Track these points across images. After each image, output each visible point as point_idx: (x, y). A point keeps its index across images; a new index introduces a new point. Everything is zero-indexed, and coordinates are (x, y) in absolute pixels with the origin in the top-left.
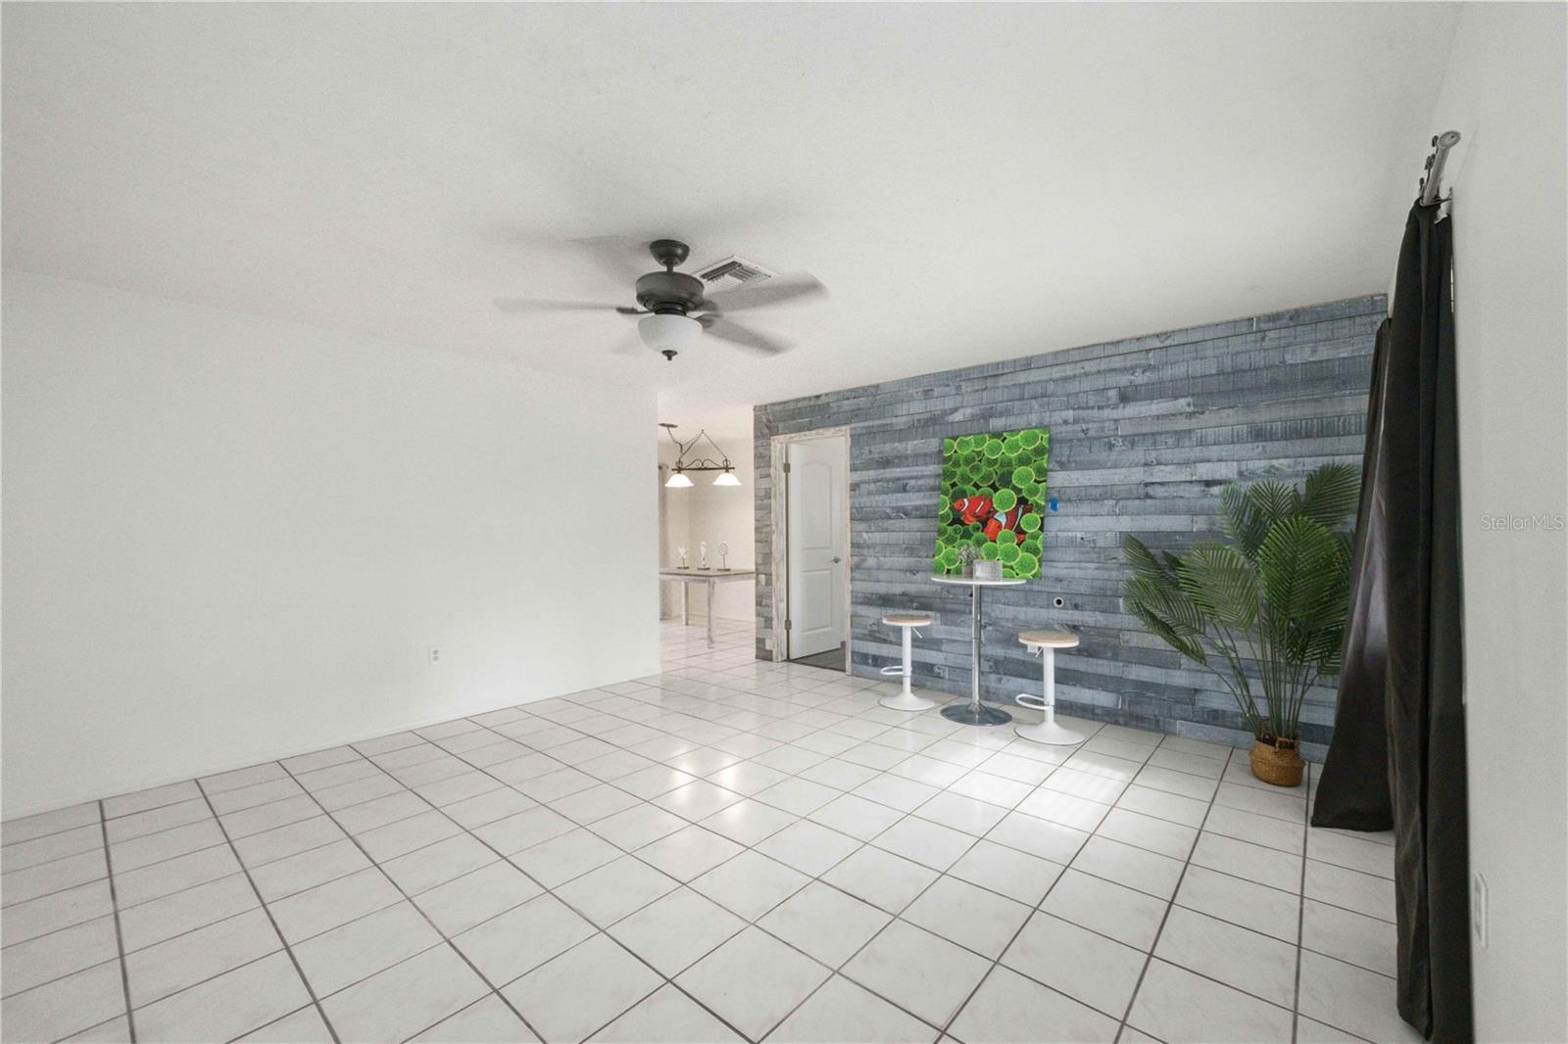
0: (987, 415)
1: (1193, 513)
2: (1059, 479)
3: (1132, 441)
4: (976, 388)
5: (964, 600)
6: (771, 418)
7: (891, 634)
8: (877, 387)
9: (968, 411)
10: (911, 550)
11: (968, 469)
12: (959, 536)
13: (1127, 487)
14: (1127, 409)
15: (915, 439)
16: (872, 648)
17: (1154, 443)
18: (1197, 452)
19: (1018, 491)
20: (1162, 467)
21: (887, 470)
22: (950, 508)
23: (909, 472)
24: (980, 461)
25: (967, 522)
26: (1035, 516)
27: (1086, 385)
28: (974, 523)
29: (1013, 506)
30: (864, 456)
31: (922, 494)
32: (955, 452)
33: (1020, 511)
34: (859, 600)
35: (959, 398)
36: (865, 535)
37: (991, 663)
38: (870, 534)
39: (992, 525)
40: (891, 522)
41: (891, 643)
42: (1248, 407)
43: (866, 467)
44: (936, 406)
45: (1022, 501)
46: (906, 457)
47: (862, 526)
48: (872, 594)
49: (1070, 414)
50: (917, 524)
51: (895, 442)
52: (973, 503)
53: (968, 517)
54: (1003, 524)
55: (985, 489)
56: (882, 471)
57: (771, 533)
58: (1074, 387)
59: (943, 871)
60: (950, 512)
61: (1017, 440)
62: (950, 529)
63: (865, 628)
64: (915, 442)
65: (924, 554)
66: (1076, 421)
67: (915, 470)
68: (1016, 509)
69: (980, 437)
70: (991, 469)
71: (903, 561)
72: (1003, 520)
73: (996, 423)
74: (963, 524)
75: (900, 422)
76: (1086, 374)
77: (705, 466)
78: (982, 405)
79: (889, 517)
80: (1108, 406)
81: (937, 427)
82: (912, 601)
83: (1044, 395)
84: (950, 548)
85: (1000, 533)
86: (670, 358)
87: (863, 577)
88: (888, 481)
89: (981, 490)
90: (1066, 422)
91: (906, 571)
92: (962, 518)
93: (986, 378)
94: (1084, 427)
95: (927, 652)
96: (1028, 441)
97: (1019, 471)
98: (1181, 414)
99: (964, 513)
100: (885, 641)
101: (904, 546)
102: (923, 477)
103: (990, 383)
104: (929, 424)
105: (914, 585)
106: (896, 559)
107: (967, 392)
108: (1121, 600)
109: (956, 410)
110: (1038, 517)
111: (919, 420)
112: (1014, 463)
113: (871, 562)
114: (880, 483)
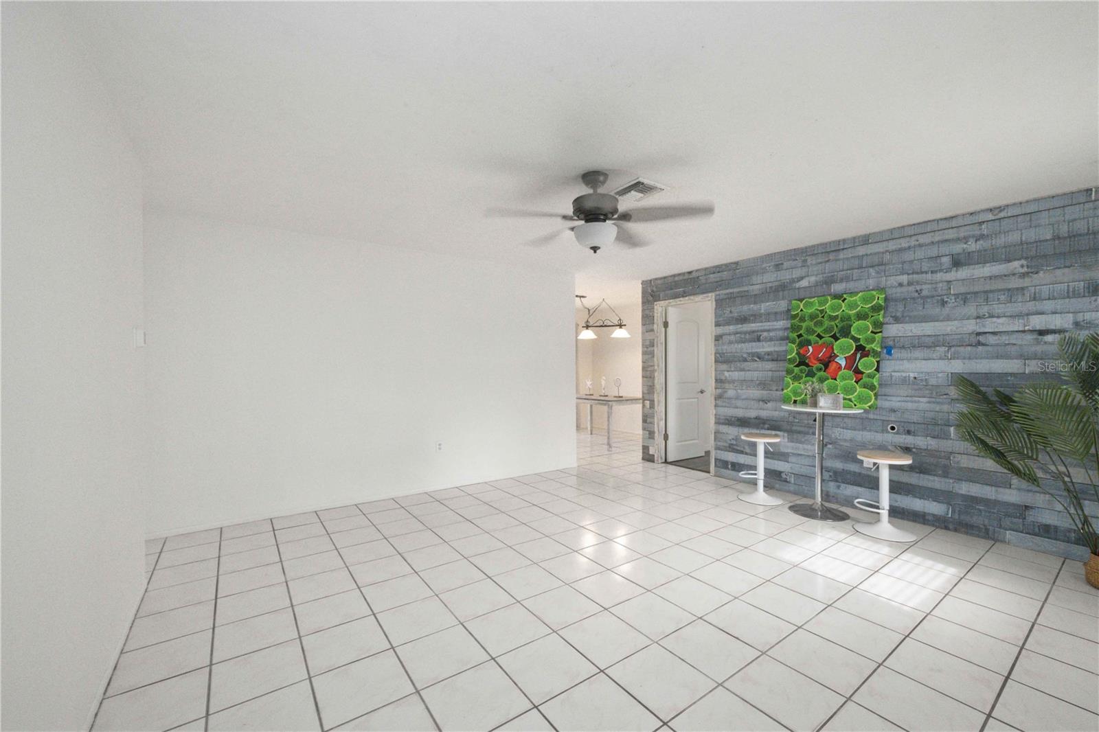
0: (829, 281)
1: (1024, 357)
2: (893, 330)
3: (964, 298)
4: (820, 261)
5: (808, 424)
6: (655, 289)
7: (747, 447)
8: (737, 263)
9: (813, 279)
10: (763, 385)
11: (812, 323)
12: (804, 375)
13: (959, 336)
14: (959, 273)
15: (767, 302)
16: (731, 457)
17: (987, 300)
18: (1031, 306)
19: (856, 340)
20: (995, 319)
21: (744, 325)
22: (797, 354)
23: (761, 326)
24: (823, 317)
25: (810, 364)
26: (872, 360)
27: (920, 254)
28: (817, 365)
29: (852, 352)
30: (726, 315)
31: (773, 342)
32: (802, 310)
33: (858, 356)
34: (722, 421)
35: (805, 270)
36: (727, 374)
37: (831, 474)
38: (730, 373)
39: (833, 366)
40: (746, 363)
41: (746, 454)
42: (1086, 266)
43: (728, 323)
44: (785, 276)
45: (860, 348)
46: (761, 315)
47: (724, 367)
48: (732, 417)
49: (904, 279)
50: (769, 365)
51: (750, 304)
52: (817, 349)
53: (812, 360)
54: (843, 366)
55: (827, 339)
56: (740, 326)
57: (654, 371)
58: (908, 256)
59: (800, 625)
60: (797, 356)
61: (856, 300)
62: (797, 370)
63: (726, 442)
64: (767, 304)
65: (775, 388)
66: (910, 284)
67: (767, 325)
68: (855, 354)
69: (822, 298)
70: (833, 323)
71: (757, 393)
72: (843, 363)
73: (837, 288)
74: (807, 365)
75: (755, 289)
76: (920, 246)
77: (605, 324)
78: (825, 273)
79: (745, 360)
80: (941, 270)
81: (786, 292)
82: (764, 423)
83: (881, 264)
84: (796, 384)
85: (840, 373)
86: (595, 252)
87: (724, 404)
88: (745, 333)
89: (823, 339)
90: (901, 285)
91: (759, 401)
92: (807, 361)
93: (828, 252)
94: (918, 288)
95: (776, 462)
96: (865, 300)
97: (857, 324)
98: (1014, 274)
99: (809, 357)
100: (742, 452)
101: (758, 382)
102: (775, 330)
103: (832, 257)
104: (780, 289)
105: (765, 411)
106: (751, 391)
107: (811, 264)
108: (952, 429)
109: (802, 278)
110: (874, 360)
111: (771, 287)
112: (853, 318)
113: (731, 393)
114: (738, 335)
